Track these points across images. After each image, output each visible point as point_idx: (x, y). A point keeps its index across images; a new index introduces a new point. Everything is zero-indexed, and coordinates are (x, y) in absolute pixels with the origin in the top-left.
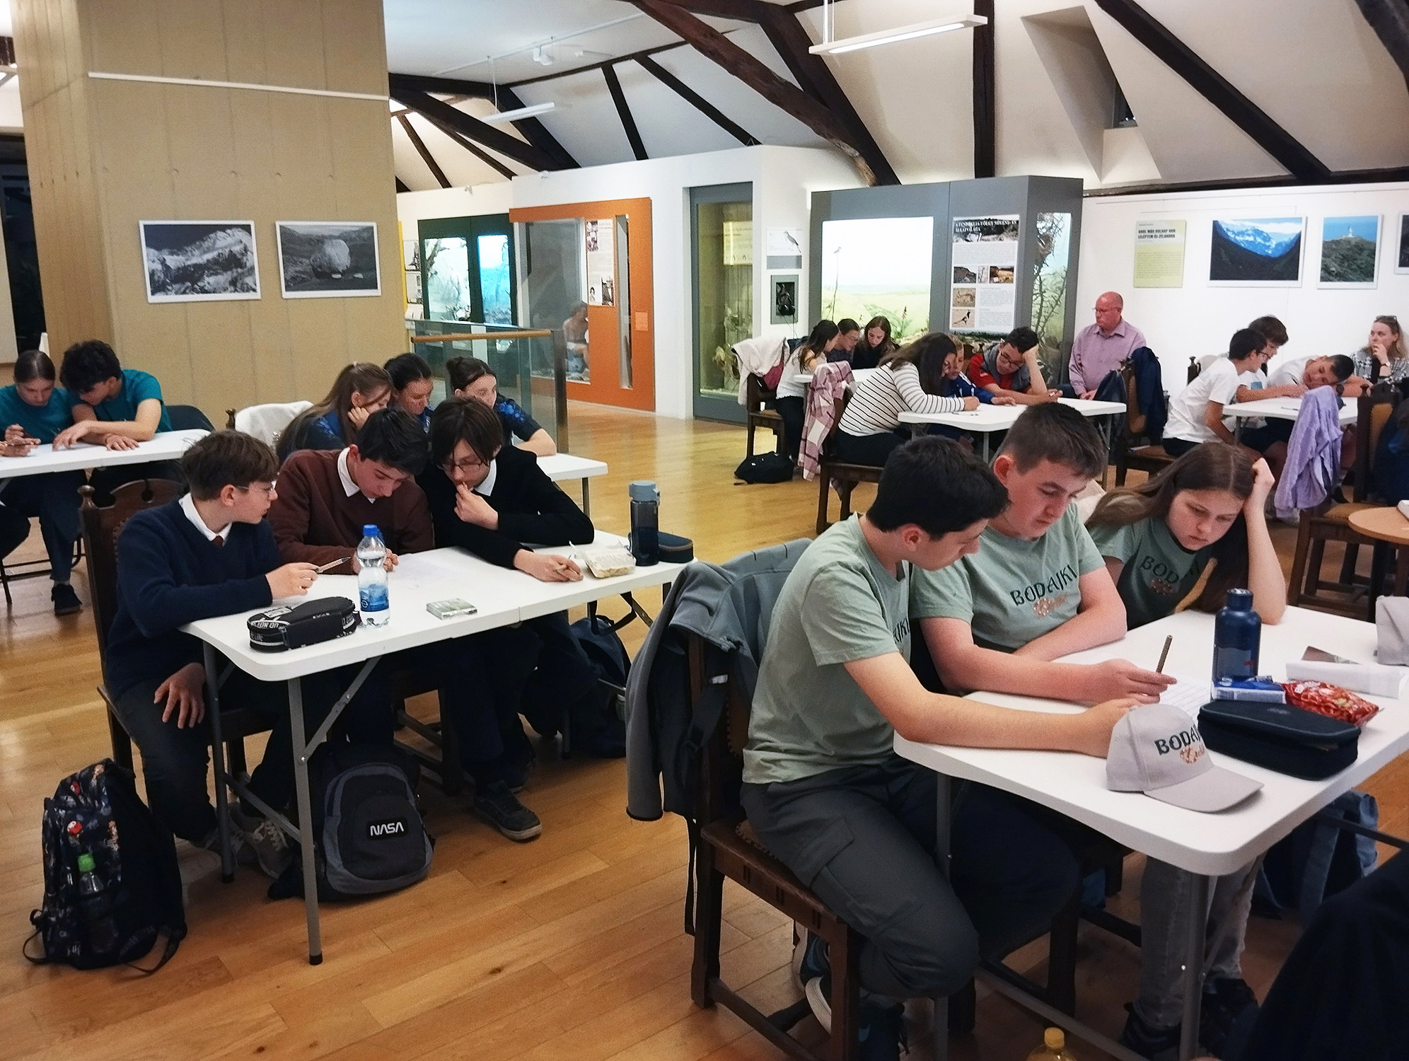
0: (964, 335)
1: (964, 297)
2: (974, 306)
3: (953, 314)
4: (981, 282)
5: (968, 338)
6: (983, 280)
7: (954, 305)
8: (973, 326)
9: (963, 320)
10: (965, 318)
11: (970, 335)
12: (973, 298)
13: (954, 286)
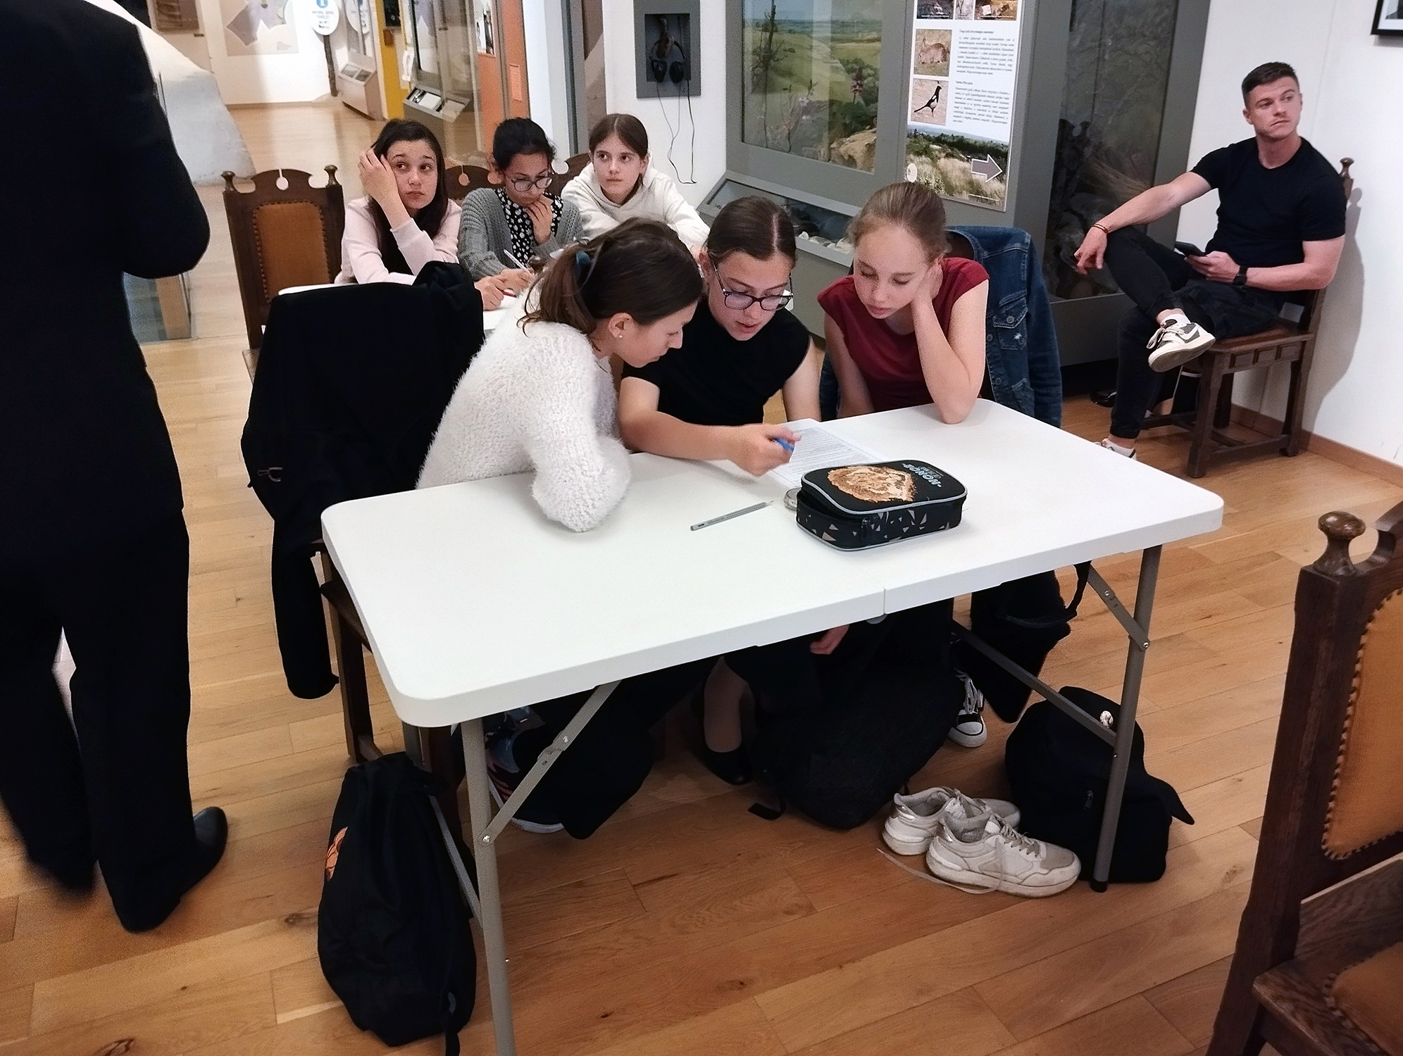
0: (928, 138)
1: (933, 51)
2: (947, 75)
3: (915, 90)
4: (961, 17)
5: (935, 147)
6: (964, 9)
7: (916, 71)
8: (943, 120)
9: (928, 105)
10: (932, 101)
11: (940, 140)
12: (946, 53)
13: (919, 24)
